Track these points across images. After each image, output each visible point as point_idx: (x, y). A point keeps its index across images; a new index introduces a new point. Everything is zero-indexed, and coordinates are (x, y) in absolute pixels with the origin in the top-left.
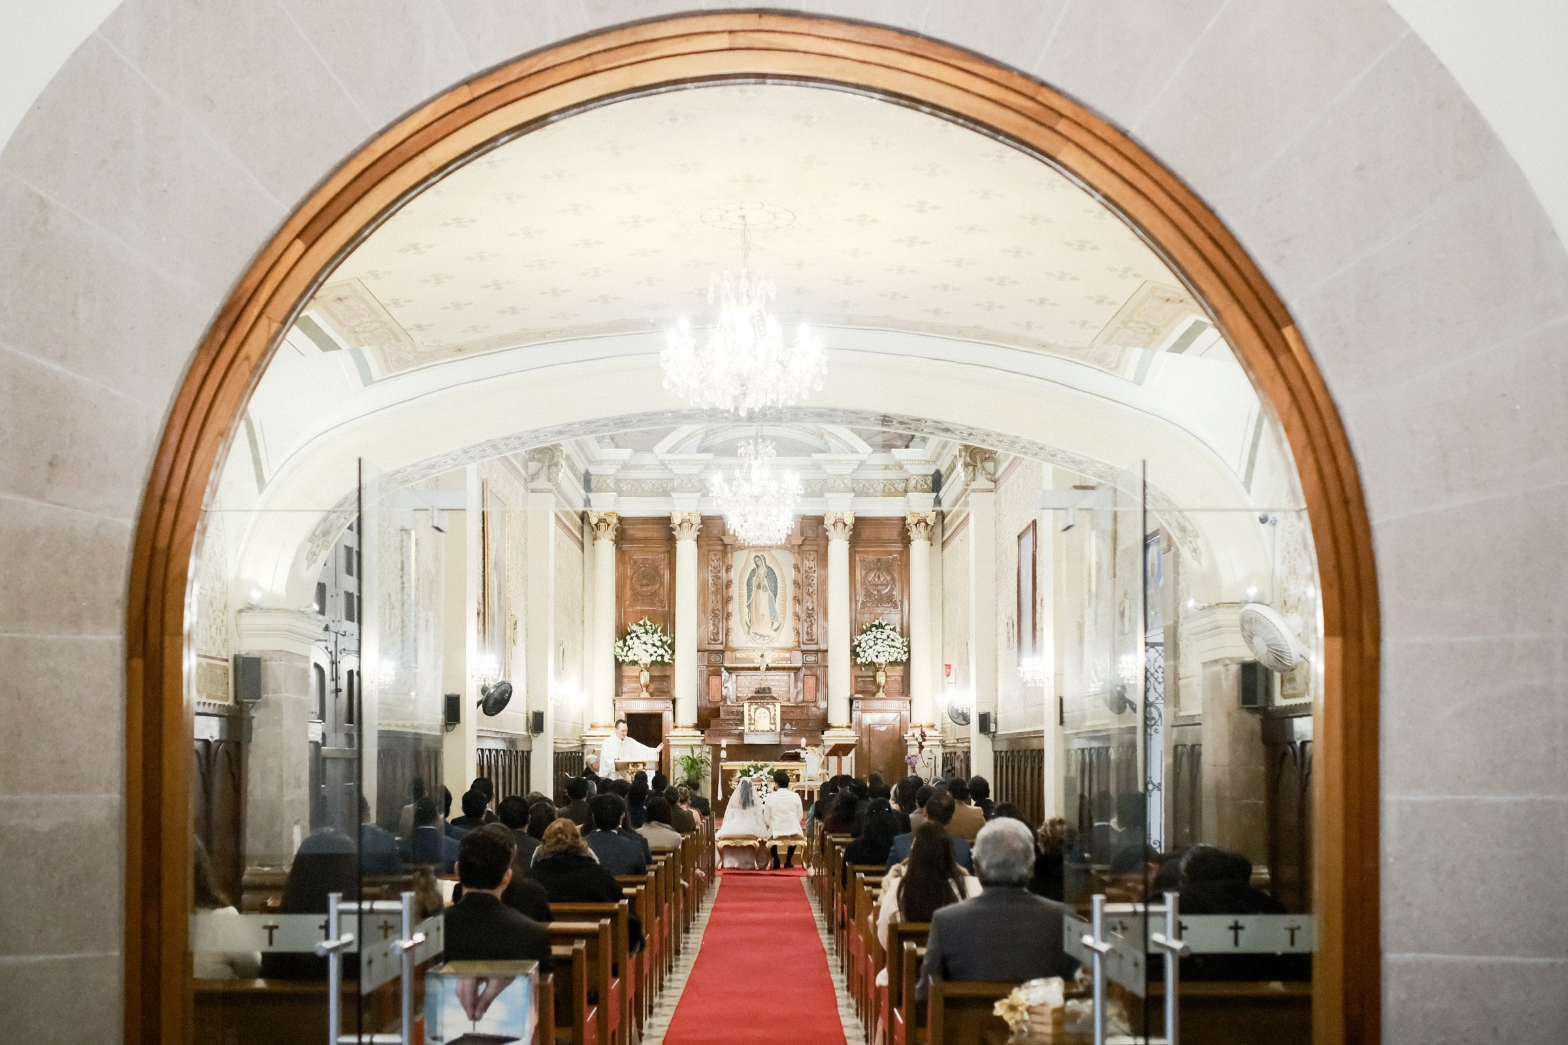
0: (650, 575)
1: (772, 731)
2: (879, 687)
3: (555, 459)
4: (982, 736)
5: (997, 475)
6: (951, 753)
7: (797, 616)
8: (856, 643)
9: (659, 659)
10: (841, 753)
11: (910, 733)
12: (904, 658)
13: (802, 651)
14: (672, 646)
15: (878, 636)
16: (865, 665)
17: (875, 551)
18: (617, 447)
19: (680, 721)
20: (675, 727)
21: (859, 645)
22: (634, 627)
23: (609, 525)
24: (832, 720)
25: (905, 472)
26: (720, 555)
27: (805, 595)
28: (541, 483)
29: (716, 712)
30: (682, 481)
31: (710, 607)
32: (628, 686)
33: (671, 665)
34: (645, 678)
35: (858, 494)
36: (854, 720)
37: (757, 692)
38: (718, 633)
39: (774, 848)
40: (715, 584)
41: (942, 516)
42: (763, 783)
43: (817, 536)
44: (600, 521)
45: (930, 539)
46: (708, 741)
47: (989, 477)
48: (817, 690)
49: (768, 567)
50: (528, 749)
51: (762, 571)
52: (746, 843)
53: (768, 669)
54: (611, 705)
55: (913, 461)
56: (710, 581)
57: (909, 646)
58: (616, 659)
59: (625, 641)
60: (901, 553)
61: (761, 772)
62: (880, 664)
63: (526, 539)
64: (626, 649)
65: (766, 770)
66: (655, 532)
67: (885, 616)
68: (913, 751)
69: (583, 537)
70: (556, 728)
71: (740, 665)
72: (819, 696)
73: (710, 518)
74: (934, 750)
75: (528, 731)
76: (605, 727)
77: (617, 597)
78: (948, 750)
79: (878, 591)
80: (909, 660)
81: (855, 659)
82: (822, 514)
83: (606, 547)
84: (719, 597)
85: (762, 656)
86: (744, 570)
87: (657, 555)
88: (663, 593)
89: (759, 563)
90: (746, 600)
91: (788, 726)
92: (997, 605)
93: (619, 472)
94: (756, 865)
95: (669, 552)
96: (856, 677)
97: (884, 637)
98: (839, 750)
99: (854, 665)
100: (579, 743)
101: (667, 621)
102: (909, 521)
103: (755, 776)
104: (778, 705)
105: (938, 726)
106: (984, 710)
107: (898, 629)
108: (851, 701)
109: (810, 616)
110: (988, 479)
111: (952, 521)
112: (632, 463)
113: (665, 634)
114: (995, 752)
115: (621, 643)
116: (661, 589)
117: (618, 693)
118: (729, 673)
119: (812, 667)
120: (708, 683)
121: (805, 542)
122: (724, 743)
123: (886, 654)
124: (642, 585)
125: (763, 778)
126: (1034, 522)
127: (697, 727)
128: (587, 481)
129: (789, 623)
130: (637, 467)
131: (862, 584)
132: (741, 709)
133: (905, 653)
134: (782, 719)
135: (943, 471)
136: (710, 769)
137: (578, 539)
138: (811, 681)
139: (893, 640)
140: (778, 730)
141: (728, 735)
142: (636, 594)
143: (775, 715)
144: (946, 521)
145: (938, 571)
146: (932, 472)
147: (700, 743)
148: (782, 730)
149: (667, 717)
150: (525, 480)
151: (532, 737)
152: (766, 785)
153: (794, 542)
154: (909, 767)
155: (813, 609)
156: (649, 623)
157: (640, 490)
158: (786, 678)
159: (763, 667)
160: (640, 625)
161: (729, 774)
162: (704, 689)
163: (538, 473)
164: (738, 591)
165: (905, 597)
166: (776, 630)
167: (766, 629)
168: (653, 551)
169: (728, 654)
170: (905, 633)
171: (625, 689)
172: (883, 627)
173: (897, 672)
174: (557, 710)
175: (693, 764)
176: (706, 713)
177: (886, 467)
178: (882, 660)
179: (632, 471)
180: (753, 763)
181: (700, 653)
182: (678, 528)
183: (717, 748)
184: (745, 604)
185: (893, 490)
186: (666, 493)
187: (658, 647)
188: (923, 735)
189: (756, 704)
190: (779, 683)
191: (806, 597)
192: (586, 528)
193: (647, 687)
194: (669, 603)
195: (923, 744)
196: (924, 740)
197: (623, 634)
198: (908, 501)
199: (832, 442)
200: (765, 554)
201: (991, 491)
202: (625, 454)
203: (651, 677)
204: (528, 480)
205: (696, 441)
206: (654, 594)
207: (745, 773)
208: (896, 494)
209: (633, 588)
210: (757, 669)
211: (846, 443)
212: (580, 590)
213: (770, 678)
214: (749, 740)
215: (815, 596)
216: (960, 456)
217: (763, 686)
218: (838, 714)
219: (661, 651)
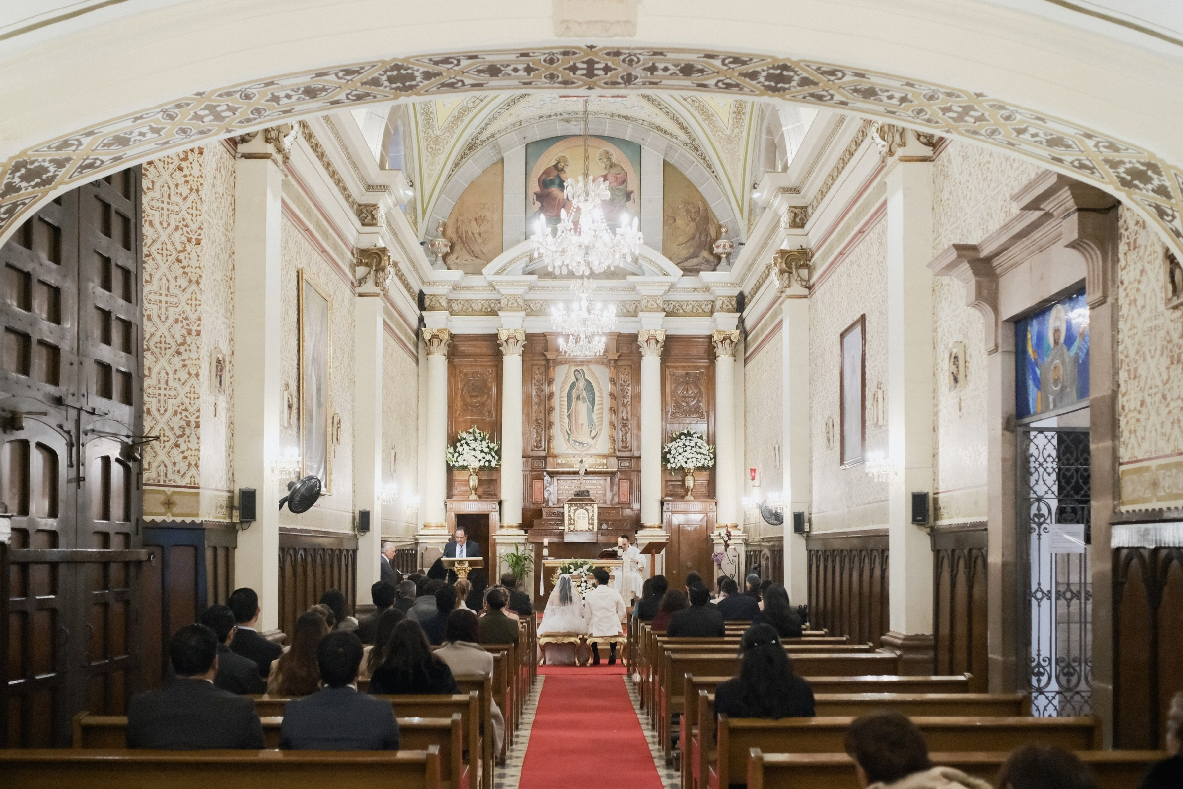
0: (481, 388)
1: (590, 530)
2: (687, 490)
3: (382, 264)
4: (797, 535)
5: (812, 282)
6: (755, 551)
7: (612, 424)
8: (667, 450)
9: (487, 464)
10: (654, 551)
11: (716, 532)
12: (711, 464)
13: (617, 457)
14: (499, 453)
15: (687, 444)
16: (675, 470)
17: (684, 367)
18: (449, 269)
19: (506, 521)
20: (502, 527)
21: (670, 452)
22: (464, 435)
23: (441, 341)
24: (644, 520)
25: (711, 294)
26: (542, 369)
27: (620, 405)
28: (369, 287)
29: (538, 513)
30: (508, 300)
31: (534, 416)
32: (458, 489)
33: (498, 470)
34: (474, 481)
35: (669, 314)
36: (665, 521)
37: (577, 494)
38: (541, 440)
39: (595, 645)
40: (539, 396)
41: (745, 334)
42: (583, 580)
43: (631, 352)
44: (434, 336)
45: (734, 355)
46: (531, 540)
47: (804, 283)
48: (631, 493)
49: (586, 380)
50: (354, 548)
51: (581, 384)
52: (566, 640)
53: (587, 473)
54: (443, 506)
55: (718, 284)
56: (534, 393)
57: (714, 453)
58: (448, 464)
59: (456, 448)
60: (707, 368)
61: (580, 569)
62: (689, 469)
63: (354, 342)
64: (457, 454)
65: (586, 567)
66: (482, 348)
67: (692, 425)
68: (719, 549)
69: (418, 352)
70: (385, 527)
71: (561, 470)
72: (633, 498)
73: (533, 335)
74: (738, 548)
75: (354, 530)
76: (437, 526)
77: (449, 407)
78: (750, 549)
79: (687, 403)
80: (714, 465)
81: (666, 465)
82: (636, 332)
83: (438, 361)
84: (542, 408)
85: (581, 461)
86: (564, 382)
87: (484, 368)
88: (491, 404)
89: (578, 376)
90: (566, 410)
91: (604, 526)
92: (811, 408)
93: (451, 292)
94: (577, 662)
95: (497, 366)
96: (667, 481)
97: (693, 444)
98: (651, 549)
99: (665, 469)
100: (413, 541)
101: (495, 431)
102: (715, 338)
103: (575, 573)
104: (596, 507)
105: (741, 527)
106: (798, 510)
107: (705, 438)
108: (662, 503)
109: (624, 425)
110: (802, 285)
111: (755, 338)
112: (463, 284)
113: (492, 442)
114: (810, 552)
115: (452, 450)
116: (489, 400)
117: (450, 494)
118: (551, 477)
119: (627, 472)
120: (531, 486)
121: (621, 358)
122: (546, 541)
123: (694, 459)
124: (471, 397)
125: (583, 574)
126: (863, 317)
127: (521, 527)
128: (421, 301)
129: (605, 432)
130: (468, 288)
131: (672, 397)
132: (561, 510)
133: (711, 459)
134: (599, 520)
135: (746, 293)
136: (533, 566)
137: (412, 353)
138: (625, 485)
139: (700, 448)
140: (596, 529)
141: (548, 534)
142: (466, 405)
143: (593, 515)
144: (748, 339)
145: (741, 383)
146: (737, 293)
147: (523, 541)
148: (599, 529)
149: (494, 517)
150: (352, 283)
151: (359, 536)
152: (585, 582)
153: (610, 357)
154: (715, 564)
155: (627, 419)
156: (477, 431)
157: (470, 310)
158: (602, 482)
159: (582, 472)
160: (470, 433)
161: (550, 571)
162: (528, 492)
163: (365, 277)
164: (559, 402)
165: (711, 407)
166: (593, 438)
167: (584, 437)
168: (481, 366)
169: (550, 460)
170: (711, 440)
171: (456, 492)
172: (691, 436)
173: (703, 477)
174: (386, 509)
175: (517, 561)
176: (529, 514)
177: (695, 290)
178: (690, 465)
179: (462, 292)
180: (573, 560)
181: (524, 459)
182: (505, 344)
183: (539, 546)
184: (566, 414)
185: (701, 311)
186: (494, 313)
187: (486, 453)
188: (729, 535)
189: (576, 505)
190: (597, 487)
191: (621, 408)
192: (421, 345)
193: (476, 489)
194: (497, 411)
195: (729, 542)
196: (730, 539)
197: (453, 441)
198: (715, 321)
199: (645, 265)
200: (584, 368)
201: (806, 297)
202: (456, 275)
203: (479, 480)
204: (356, 284)
205: (521, 264)
206: (483, 405)
207: (566, 570)
208: (704, 314)
209: (463, 399)
210: (576, 473)
211: (658, 267)
212: (414, 400)
213: (588, 482)
214: (568, 539)
215: (629, 408)
216: (775, 264)
217: (582, 489)
218: (650, 515)
219: (488, 457)
